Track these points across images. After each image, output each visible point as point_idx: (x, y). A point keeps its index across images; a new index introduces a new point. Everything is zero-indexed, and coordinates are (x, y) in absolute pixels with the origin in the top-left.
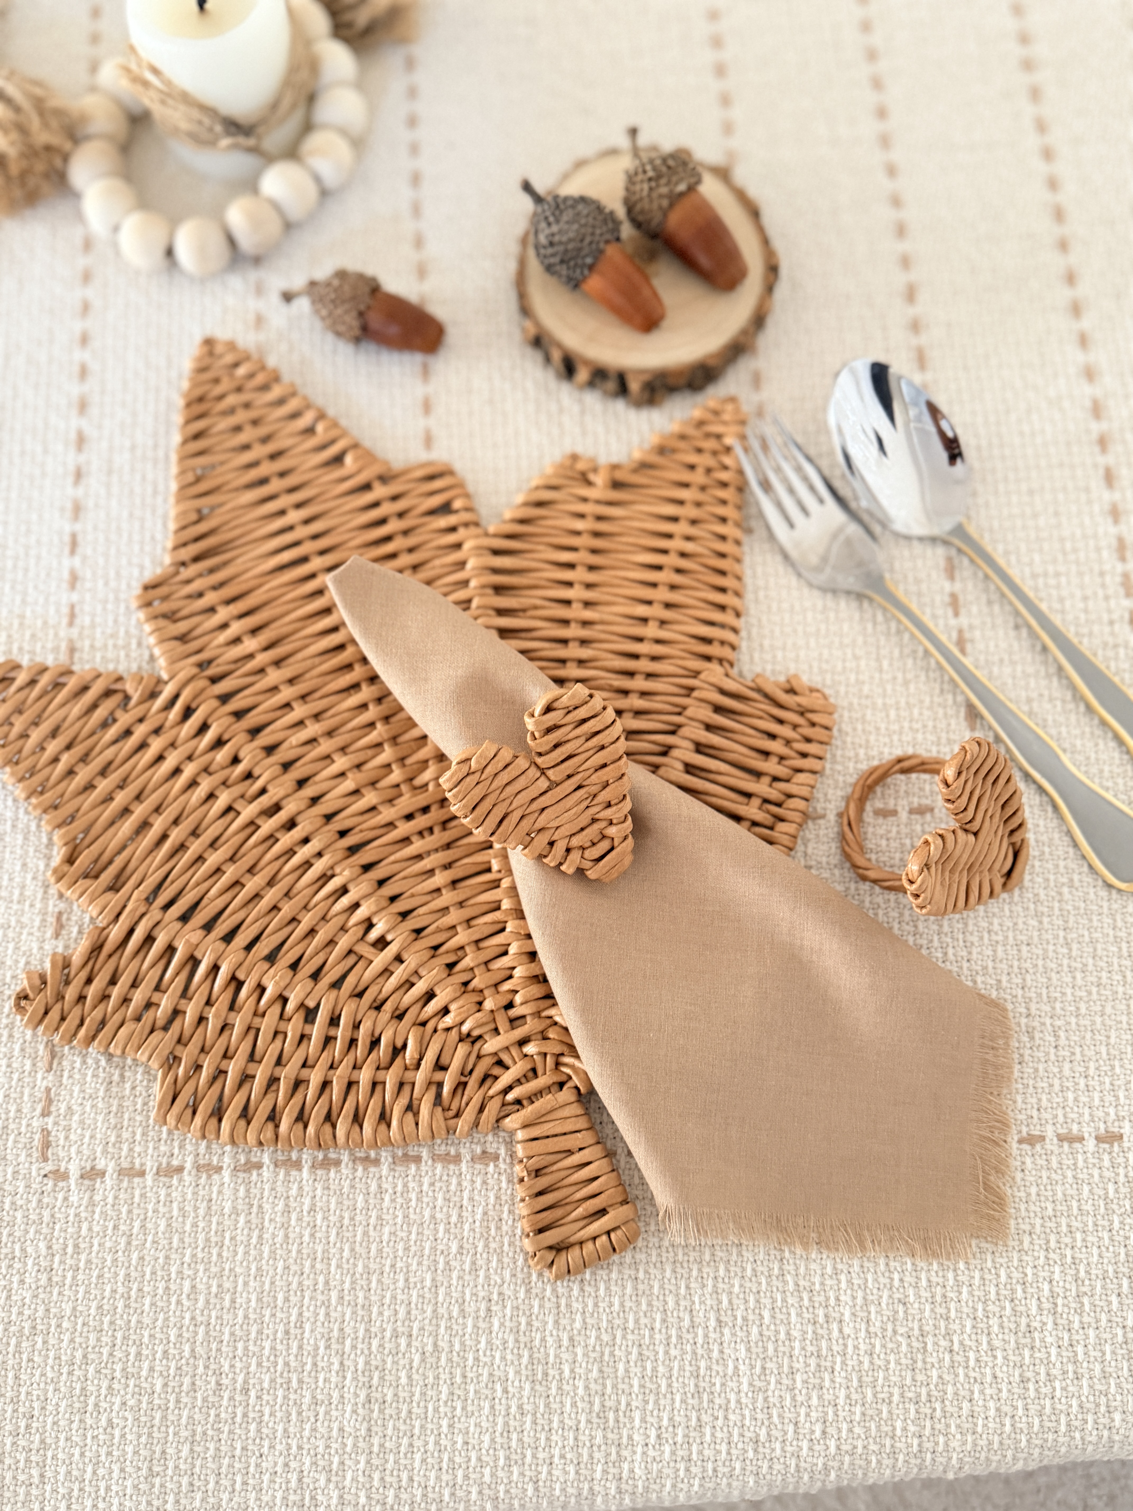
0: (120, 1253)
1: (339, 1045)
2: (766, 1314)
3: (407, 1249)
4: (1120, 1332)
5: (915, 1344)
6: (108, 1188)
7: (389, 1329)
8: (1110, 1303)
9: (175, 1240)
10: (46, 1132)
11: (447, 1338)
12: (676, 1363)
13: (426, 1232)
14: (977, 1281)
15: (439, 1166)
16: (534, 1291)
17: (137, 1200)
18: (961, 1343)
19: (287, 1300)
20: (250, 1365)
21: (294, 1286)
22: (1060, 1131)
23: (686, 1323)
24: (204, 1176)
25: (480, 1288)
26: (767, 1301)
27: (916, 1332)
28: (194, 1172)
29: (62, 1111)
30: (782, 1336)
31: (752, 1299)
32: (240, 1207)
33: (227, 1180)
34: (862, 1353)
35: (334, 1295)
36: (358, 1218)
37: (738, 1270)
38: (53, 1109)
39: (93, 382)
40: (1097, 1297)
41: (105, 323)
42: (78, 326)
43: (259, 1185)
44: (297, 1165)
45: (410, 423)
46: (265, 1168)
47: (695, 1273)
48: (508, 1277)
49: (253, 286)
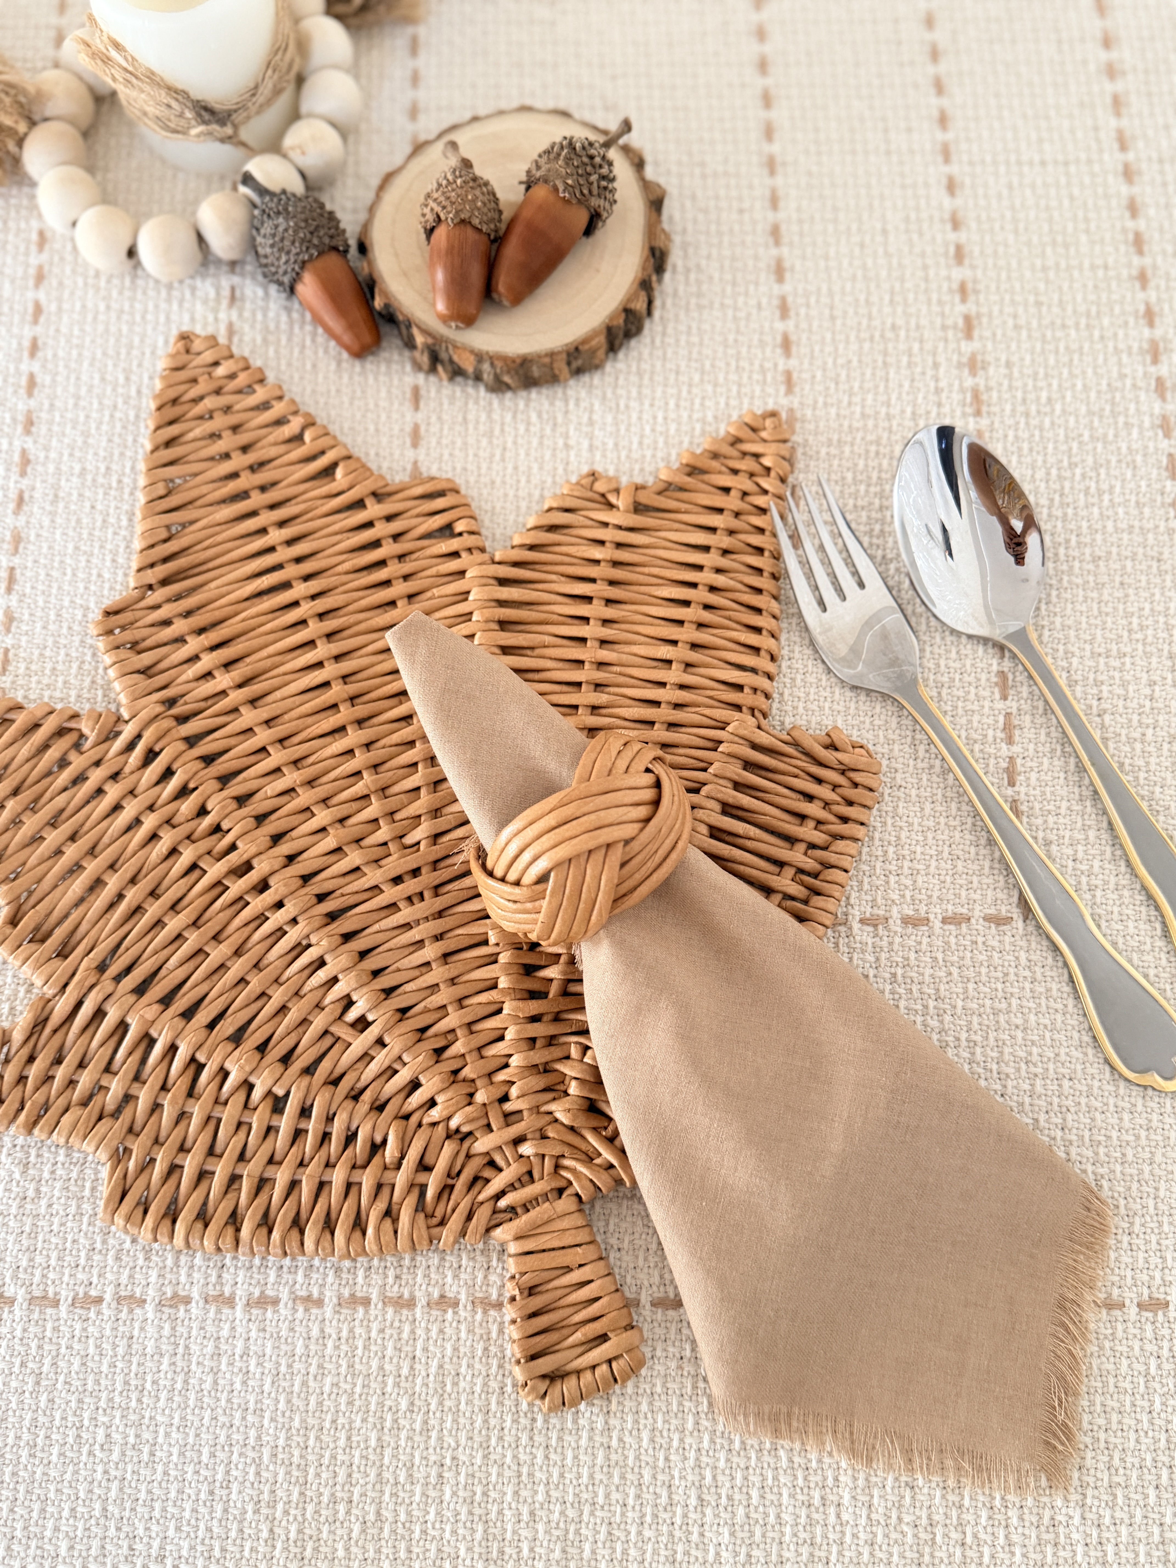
0: (27, 1394)
1: (310, 1140)
2: (755, 1494)
3: (350, 1403)
4: (1156, 1530)
5: (923, 1536)
6: (17, 1319)
7: (326, 1492)
8: (1146, 1496)
9: (90, 1382)
11: (391, 1506)
12: (650, 1545)
13: (373, 1385)
15: (390, 1311)
16: (492, 1457)
17: (48, 1334)
18: (975, 1536)
19: (213, 1455)
20: (167, 1529)
21: (222, 1439)
23: (664, 1500)
24: (125, 1310)
25: (431, 1451)
26: (755, 1479)
27: (924, 1521)
28: (114, 1305)
31: (739, 1475)
32: (164, 1347)
33: (150, 1315)
34: (861, 1543)
35: (266, 1451)
36: (296, 1366)
37: (725, 1442)
39: (41, 397)
40: (1132, 1489)
41: (58, 330)
42: (28, 332)
43: (186, 1322)
44: (230, 1302)
45: (397, 453)
46: (193, 1304)
47: (675, 1443)
48: (463, 1442)
49: (226, 293)
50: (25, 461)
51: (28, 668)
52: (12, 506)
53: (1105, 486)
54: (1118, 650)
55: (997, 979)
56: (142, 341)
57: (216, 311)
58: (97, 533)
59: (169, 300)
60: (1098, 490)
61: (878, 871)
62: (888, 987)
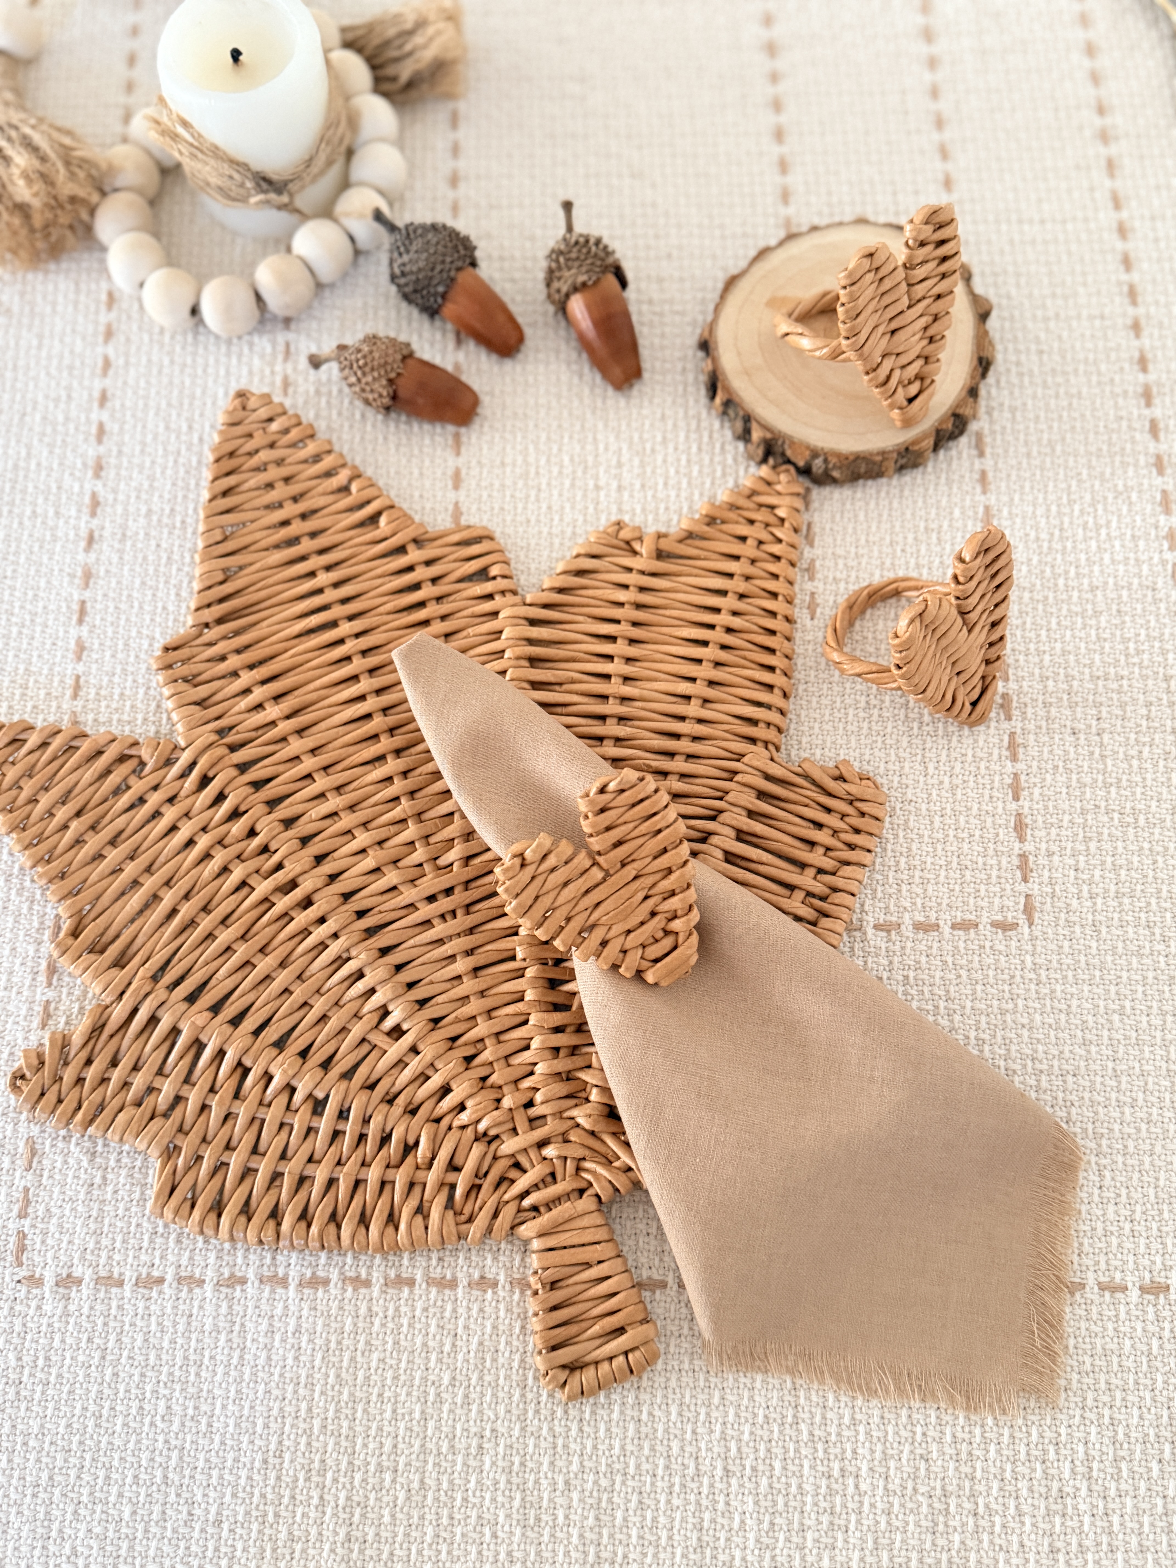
0: (93, 1368)
1: (348, 1140)
2: (777, 1465)
3: (396, 1378)
4: (1159, 1502)
5: (937, 1505)
6: (84, 1298)
7: (373, 1461)
8: (1150, 1470)
9: (152, 1358)
10: (22, 1236)
11: (434, 1475)
12: (679, 1513)
13: (417, 1361)
14: (1006, 1439)
15: (434, 1290)
16: (529, 1429)
17: (113, 1311)
18: (987, 1506)
19: (266, 1426)
20: (224, 1495)
21: (275, 1412)
22: (1102, 1279)
23: (691, 1471)
24: (185, 1289)
25: (472, 1423)
26: (778, 1451)
27: (939, 1492)
28: (175, 1285)
29: (40, 1213)
30: (794, 1489)
32: (221, 1324)
33: (209, 1295)
34: (879, 1512)
35: (317, 1423)
36: (345, 1342)
37: (750, 1416)
38: (30, 1210)
39: (110, 444)
40: (1136, 1463)
41: (125, 383)
42: (98, 385)
43: (242, 1302)
44: (284, 1282)
45: (439, 494)
46: (249, 1284)
47: (702, 1417)
48: (502, 1413)
49: (281, 348)
50: (96, 503)
51: (98, 694)
52: (83, 544)
53: (1102, 522)
54: (1116, 674)
55: (1004, 981)
56: (204, 392)
57: (272, 364)
58: (162, 569)
59: (228, 355)
60: (1096, 524)
61: (891, 880)
62: (901, 989)
